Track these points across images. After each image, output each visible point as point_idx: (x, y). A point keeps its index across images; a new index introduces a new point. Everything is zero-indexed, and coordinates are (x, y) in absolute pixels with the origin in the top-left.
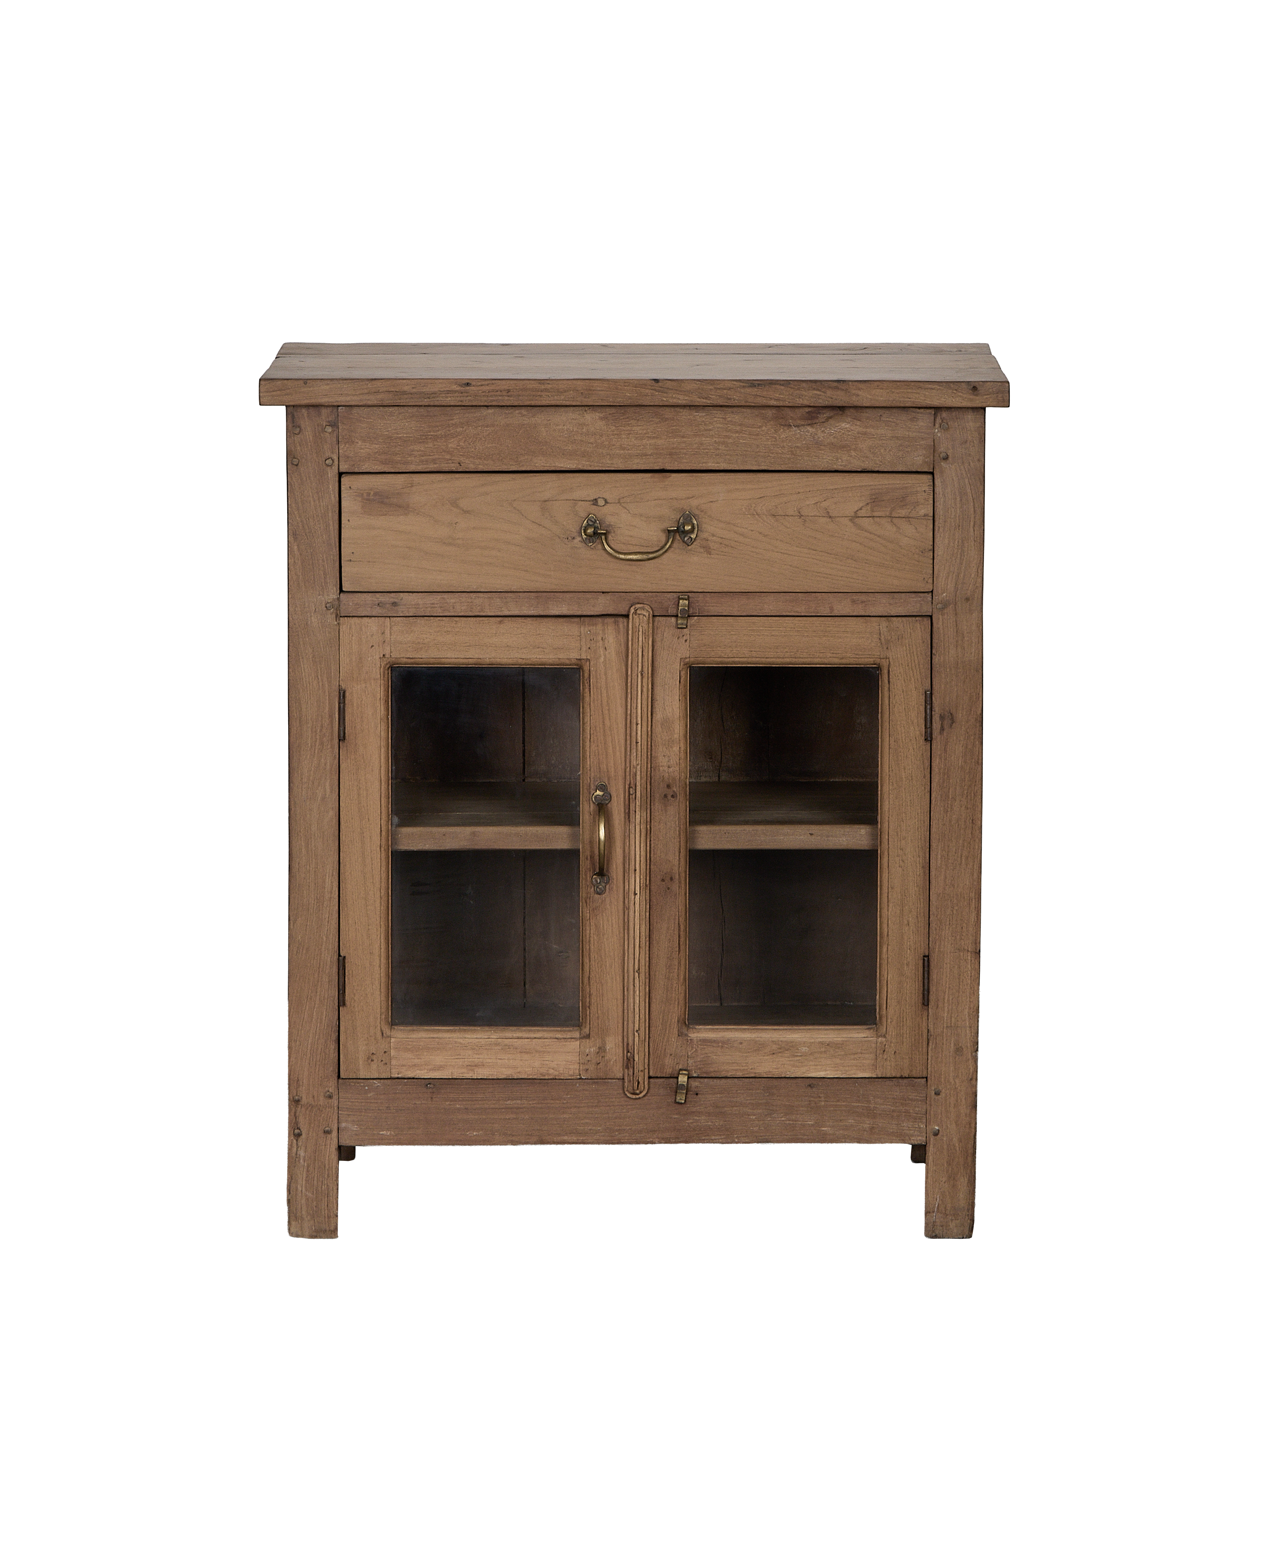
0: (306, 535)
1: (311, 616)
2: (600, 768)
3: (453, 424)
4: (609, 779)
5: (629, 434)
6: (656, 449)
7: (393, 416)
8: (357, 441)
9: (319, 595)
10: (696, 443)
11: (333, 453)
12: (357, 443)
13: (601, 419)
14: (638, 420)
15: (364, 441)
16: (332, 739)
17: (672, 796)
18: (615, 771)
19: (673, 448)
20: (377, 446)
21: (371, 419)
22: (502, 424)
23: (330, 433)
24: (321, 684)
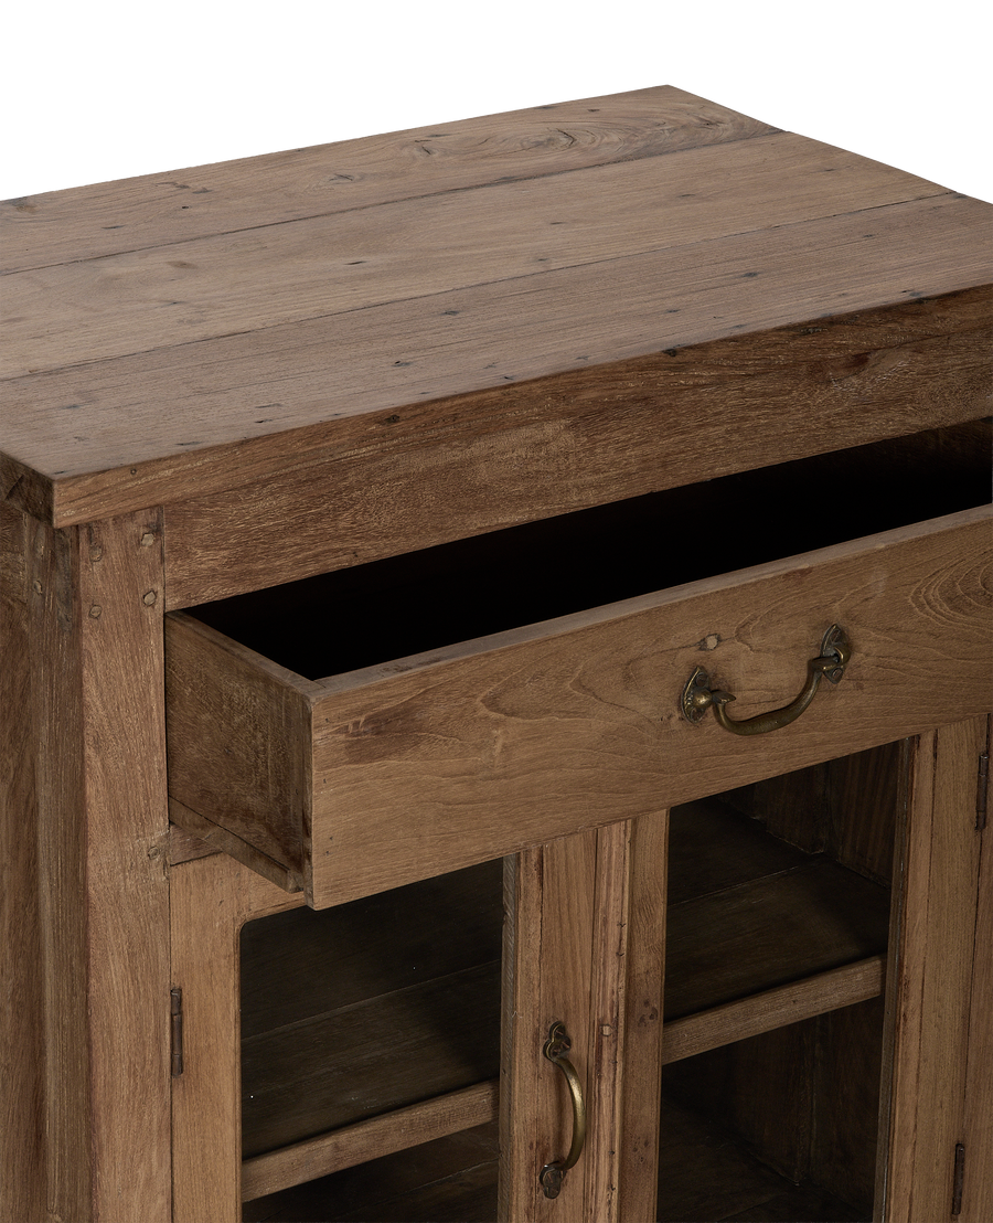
0: (115, 738)
1: (125, 878)
2: (554, 1002)
3: (346, 488)
4: (566, 1014)
5: (607, 445)
6: (644, 461)
7: (253, 492)
8: (194, 550)
9: (138, 837)
10: (700, 440)
11: (155, 581)
12: (195, 553)
13: (567, 428)
14: (621, 419)
15: (206, 548)
16: (161, 1077)
17: (651, 1017)
18: (575, 1000)
19: (668, 455)
20: (225, 553)
21: (217, 506)
22: (421, 470)
23: (150, 547)
24: (141, 990)
